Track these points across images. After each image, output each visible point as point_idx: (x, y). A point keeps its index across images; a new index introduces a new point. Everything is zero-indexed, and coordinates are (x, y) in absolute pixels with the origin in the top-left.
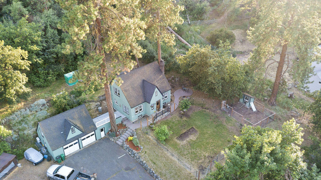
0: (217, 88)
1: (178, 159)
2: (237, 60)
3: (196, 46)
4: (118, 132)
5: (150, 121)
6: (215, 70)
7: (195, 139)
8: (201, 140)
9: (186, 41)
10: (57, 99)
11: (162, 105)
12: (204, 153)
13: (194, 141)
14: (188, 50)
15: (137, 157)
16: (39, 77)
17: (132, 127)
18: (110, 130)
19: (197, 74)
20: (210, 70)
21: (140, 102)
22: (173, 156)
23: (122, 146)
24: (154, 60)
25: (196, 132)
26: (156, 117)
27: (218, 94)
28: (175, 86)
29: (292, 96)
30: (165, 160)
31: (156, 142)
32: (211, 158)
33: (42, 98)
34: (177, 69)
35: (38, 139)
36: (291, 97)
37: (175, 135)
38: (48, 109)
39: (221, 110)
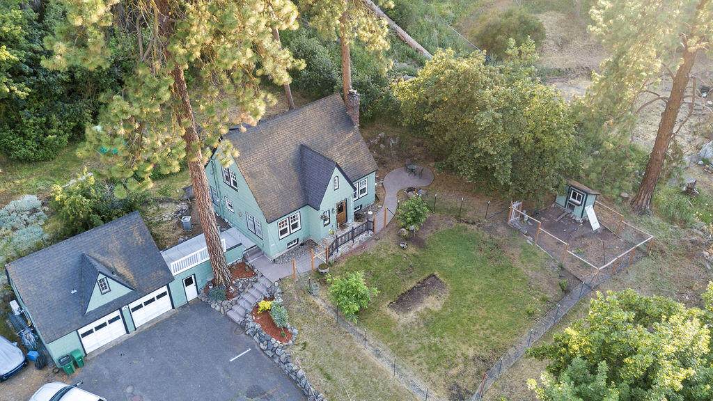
0: (501, 167)
1: (394, 366)
2: (556, 92)
3: (444, 54)
4: (234, 286)
5: (320, 256)
6: (495, 120)
7: (440, 308)
8: (455, 311)
9: (416, 40)
10: (65, 197)
11: (351, 212)
12: (464, 347)
13: (437, 314)
14: (422, 64)
15: (283, 358)
16: (24, 135)
17: (270, 274)
18: (212, 282)
19: (447, 131)
20: (484, 119)
21: (294, 206)
22: (379, 356)
23: (243, 327)
24: (332, 92)
25: (442, 286)
26: (335, 246)
27: (502, 183)
28: (388, 159)
29: (692, 189)
30: (356, 368)
31: (333, 315)
32: (484, 361)
33: (29, 193)
34: (394, 117)
35: (14, 305)
36: (689, 191)
37: (386, 296)
38: (46, 223)
39: (508, 227)
